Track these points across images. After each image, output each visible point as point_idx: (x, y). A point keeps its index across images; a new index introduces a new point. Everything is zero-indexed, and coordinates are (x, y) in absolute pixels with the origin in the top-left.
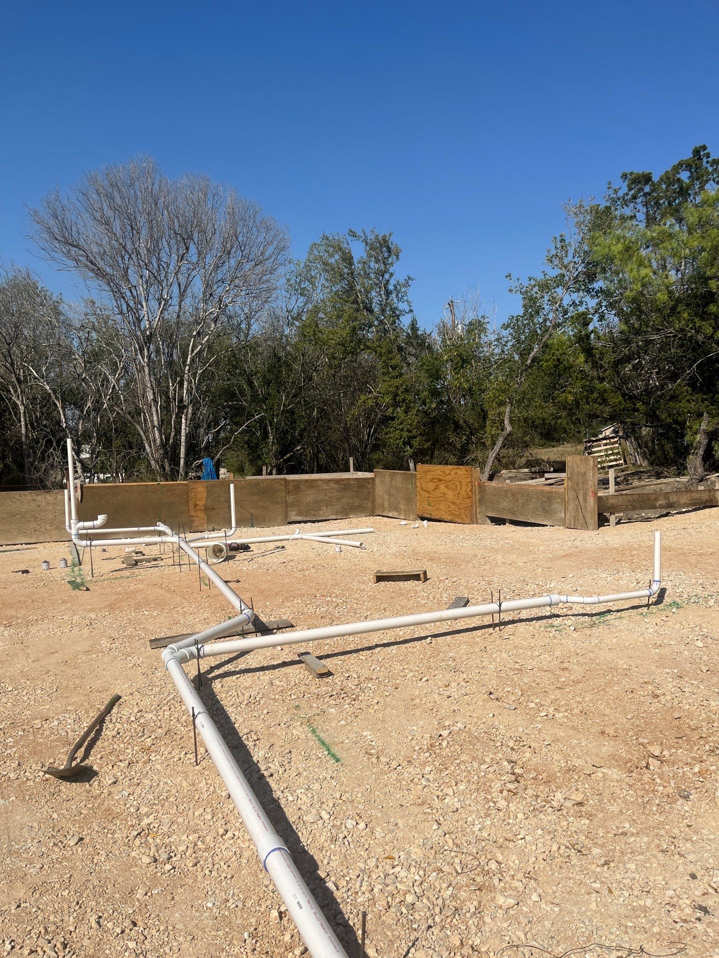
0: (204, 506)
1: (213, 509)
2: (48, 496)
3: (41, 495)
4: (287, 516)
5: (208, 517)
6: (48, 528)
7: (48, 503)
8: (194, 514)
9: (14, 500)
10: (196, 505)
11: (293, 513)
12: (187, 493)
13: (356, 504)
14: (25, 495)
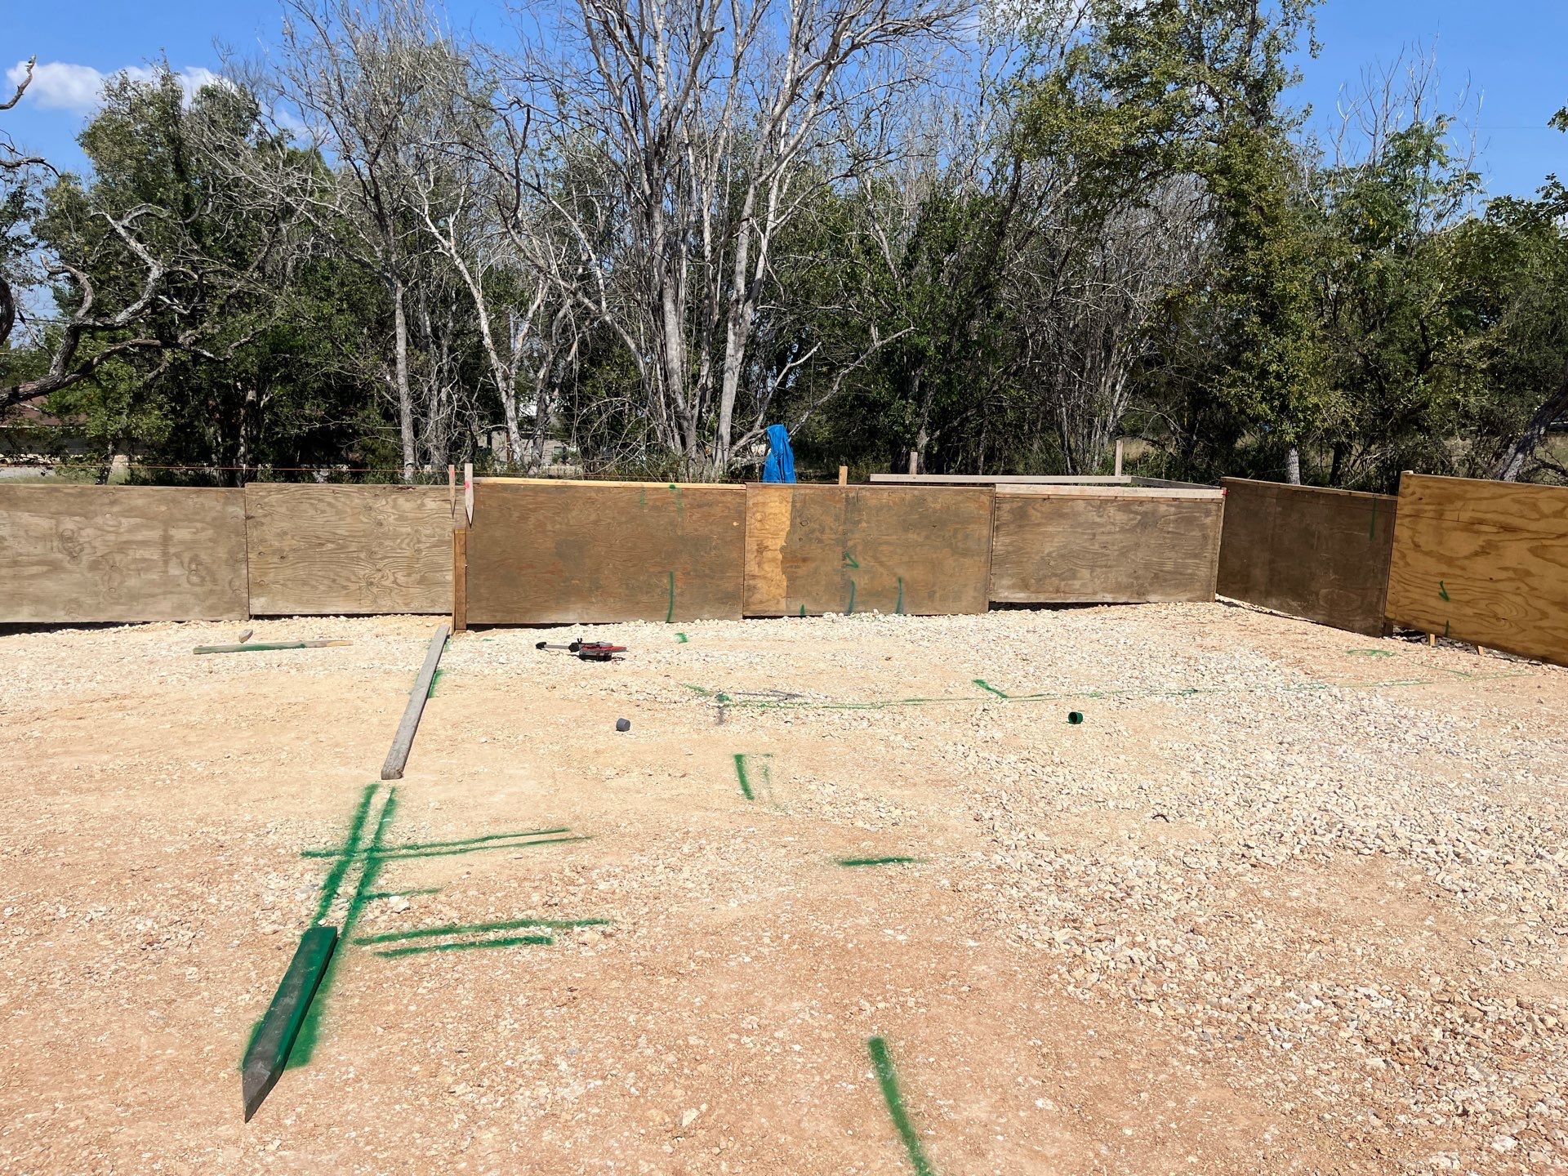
0: (782, 549)
1: (805, 560)
2: (401, 501)
3: (386, 496)
4: (988, 588)
5: (792, 579)
6: (401, 579)
7: (401, 518)
8: (755, 570)
9: (321, 506)
10: (761, 549)
11: (1006, 582)
12: (741, 515)
13: (1169, 567)
14: (347, 495)
